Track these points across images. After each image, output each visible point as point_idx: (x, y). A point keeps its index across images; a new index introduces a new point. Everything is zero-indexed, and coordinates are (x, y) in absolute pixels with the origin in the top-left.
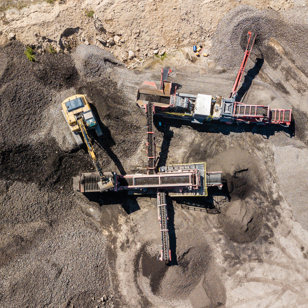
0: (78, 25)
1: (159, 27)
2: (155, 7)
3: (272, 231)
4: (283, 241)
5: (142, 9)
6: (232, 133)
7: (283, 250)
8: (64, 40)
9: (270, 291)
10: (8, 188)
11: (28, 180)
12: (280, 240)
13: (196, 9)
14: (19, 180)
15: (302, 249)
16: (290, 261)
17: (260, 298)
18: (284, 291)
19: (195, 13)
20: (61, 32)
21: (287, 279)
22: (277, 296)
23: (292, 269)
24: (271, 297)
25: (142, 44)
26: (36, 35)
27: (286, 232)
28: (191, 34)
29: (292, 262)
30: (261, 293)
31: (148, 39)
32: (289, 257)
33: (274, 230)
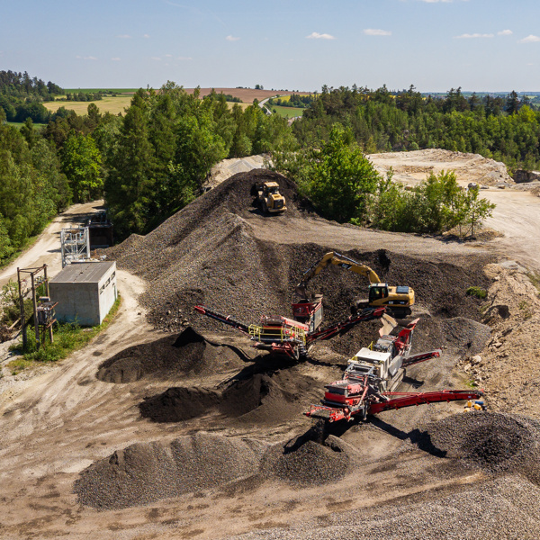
0: (513, 313)
1: (514, 368)
7: (121, 428)
12: (136, 428)
15: (104, 443)
16: (99, 431)
18: (67, 421)
20: (503, 304)
22: (67, 415)
24: (72, 411)
25: (490, 365)
26: (498, 291)
28: (505, 399)
31: (498, 367)
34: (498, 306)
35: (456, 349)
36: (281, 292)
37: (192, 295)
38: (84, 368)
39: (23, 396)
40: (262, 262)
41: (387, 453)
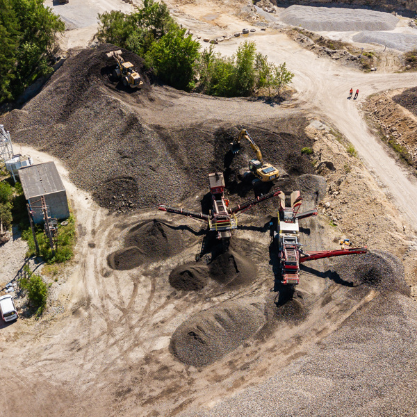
0: (337, 168)
1: (356, 212)
2: (369, 202)
3: (180, 298)
4: (171, 307)
5: (365, 195)
6: (272, 266)
7: (162, 307)
8: (324, 165)
9: (124, 300)
10: (209, 142)
11: (216, 155)
12: (172, 305)
13: (380, 229)
14: (215, 149)
15: (162, 322)
16: (151, 313)
17: (119, 292)
18: (123, 310)
19: (377, 230)
20: (328, 161)
21: (134, 311)
22: (119, 305)
23: (144, 314)
24: (119, 300)
25: (338, 209)
26: (321, 150)
27: (180, 308)
28: (359, 235)
29: (149, 315)
30: (123, 293)
31: (344, 210)
32: (155, 312)
33: (182, 299)
34: (325, 163)
35: (310, 196)
36: (186, 169)
37: (127, 182)
38: (95, 261)
39: (74, 296)
40: (167, 149)
41: (322, 289)
